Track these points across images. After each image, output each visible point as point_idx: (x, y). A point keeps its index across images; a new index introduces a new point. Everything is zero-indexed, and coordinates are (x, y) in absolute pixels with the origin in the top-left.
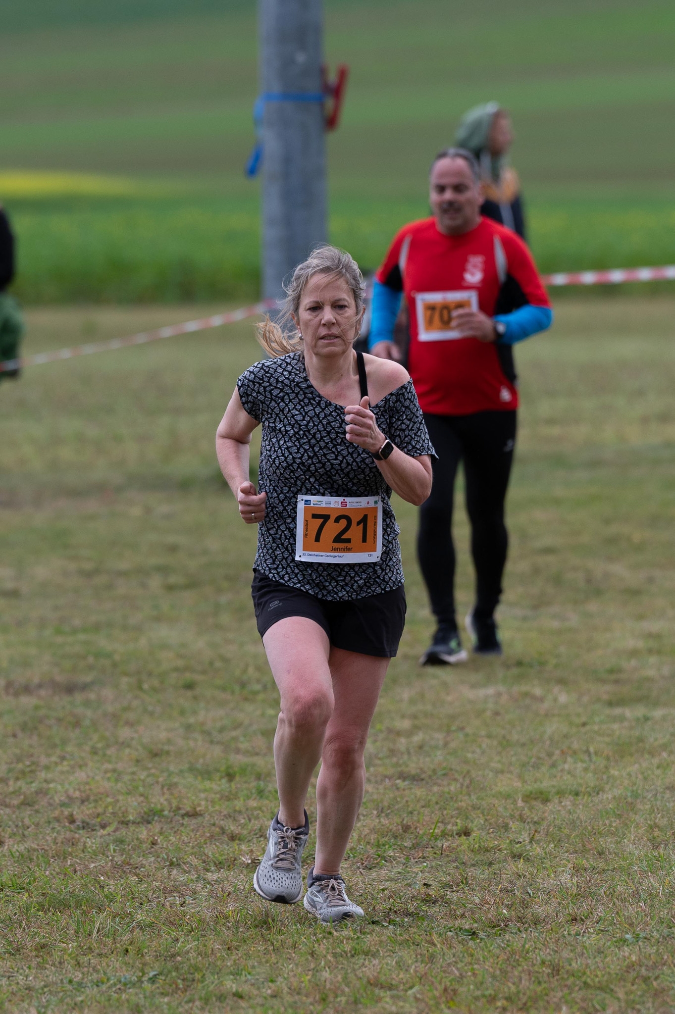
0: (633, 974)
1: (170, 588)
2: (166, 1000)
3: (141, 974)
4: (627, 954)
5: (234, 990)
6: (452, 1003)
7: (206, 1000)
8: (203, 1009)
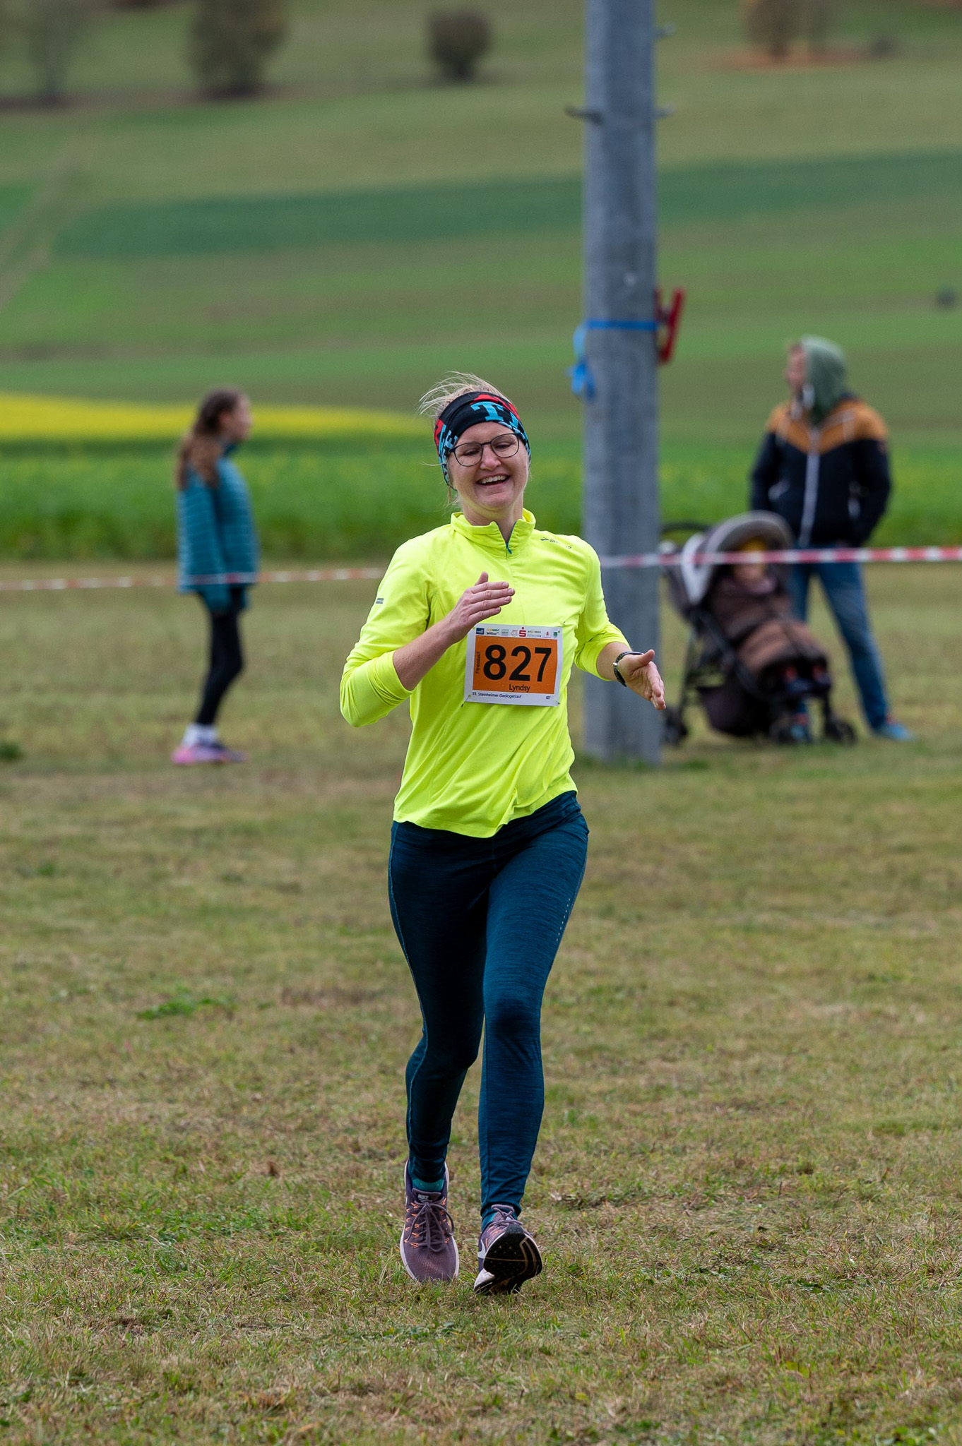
6: (790, 1364)
7: (509, 1357)
8: (504, 1367)
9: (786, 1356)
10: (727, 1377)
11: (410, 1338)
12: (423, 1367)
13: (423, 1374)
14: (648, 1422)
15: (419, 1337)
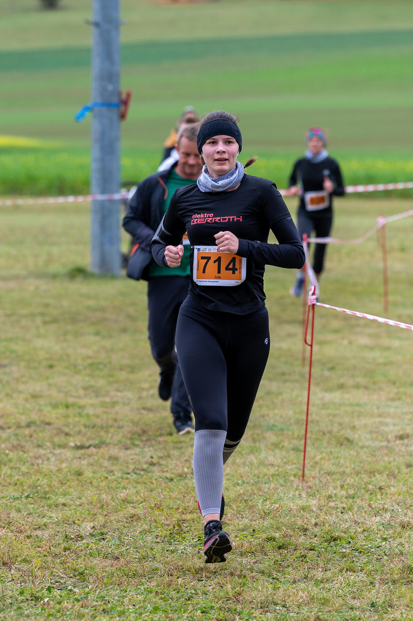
0: (240, 499)
1: (45, 323)
2: (32, 506)
3: (21, 494)
4: (238, 490)
5: (62, 502)
6: (159, 510)
7: (50, 506)
8: (48, 510)
9: (158, 506)
10: (135, 515)
11: (12, 499)
12: (17, 511)
13: (17, 513)
14: (103, 532)
15: (16, 499)
